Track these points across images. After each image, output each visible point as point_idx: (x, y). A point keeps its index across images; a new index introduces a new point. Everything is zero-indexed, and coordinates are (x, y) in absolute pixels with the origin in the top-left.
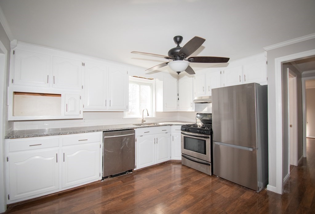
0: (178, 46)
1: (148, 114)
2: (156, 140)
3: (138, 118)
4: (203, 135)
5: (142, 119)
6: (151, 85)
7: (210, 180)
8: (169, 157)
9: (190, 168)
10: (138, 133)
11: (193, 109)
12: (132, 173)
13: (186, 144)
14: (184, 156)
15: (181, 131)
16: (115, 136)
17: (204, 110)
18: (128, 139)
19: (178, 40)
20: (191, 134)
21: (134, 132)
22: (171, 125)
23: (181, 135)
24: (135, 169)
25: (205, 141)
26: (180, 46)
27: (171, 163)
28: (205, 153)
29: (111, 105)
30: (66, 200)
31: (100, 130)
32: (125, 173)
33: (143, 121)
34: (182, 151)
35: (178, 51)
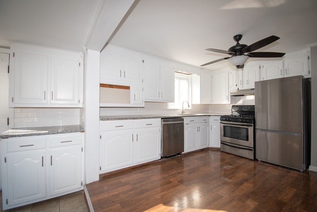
0: (238, 43)
1: (189, 105)
2: (199, 128)
3: (179, 109)
4: (245, 124)
5: (182, 110)
6: (188, 80)
7: (252, 164)
8: (208, 145)
9: (230, 154)
10: (186, 121)
11: (229, 102)
12: (180, 156)
13: (225, 132)
14: (222, 143)
15: (220, 121)
16: (170, 123)
17: (238, 103)
18: (179, 126)
19: (238, 38)
20: (231, 123)
21: (183, 120)
22: (209, 116)
23: (220, 125)
24: (183, 153)
25: (247, 129)
26: (239, 43)
27: (209, 150)
28: (247, 140)
29: (163, 97)
30: (141, 172)
31: (158, 117)
32: (175, 155)
33: (183, 112)
34: (221, 139)
35: (238, 48)
